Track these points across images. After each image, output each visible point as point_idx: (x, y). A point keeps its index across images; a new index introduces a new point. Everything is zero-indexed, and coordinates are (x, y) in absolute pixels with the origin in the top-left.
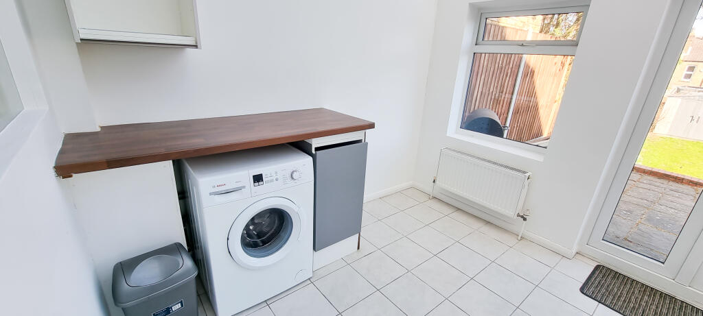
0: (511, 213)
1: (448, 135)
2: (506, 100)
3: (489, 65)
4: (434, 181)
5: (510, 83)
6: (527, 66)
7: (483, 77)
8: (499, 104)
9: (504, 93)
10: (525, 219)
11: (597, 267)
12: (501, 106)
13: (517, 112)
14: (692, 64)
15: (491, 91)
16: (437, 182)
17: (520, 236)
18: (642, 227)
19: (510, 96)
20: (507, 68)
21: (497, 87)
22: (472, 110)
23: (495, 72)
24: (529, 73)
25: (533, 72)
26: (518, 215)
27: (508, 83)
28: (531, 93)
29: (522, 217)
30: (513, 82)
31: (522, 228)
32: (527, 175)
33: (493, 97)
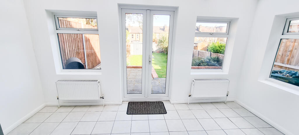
0: (97, 98)
1: (57, 74)
2: (82, 52)
3: (69, 38)
4: (58, 99)
5: (81, 45)
6: (86, 38)
7: (67, 43)
8: (80, 54)
9: (80, 49)
10: (103, 98)
11: (129, 103)
12: (81, 55)
13: (88, 56)
14: (132, 34)
15: (74, 49)
16: (60, 98)
17: (104, 105)
18: (135, 84)
19: (83, 50)
20: (77, 38)
21: (76, 47)
22: (67, 59)
23: (73, 41)
24: (88, 40)
25: (89, 40)
26: (101, 98)
27: (80, 45)
28: (91, 48)
29: (102, 98)
30: (82, 44)
31: (103, 102)
32: (98, 81)
33: (76, 51)
